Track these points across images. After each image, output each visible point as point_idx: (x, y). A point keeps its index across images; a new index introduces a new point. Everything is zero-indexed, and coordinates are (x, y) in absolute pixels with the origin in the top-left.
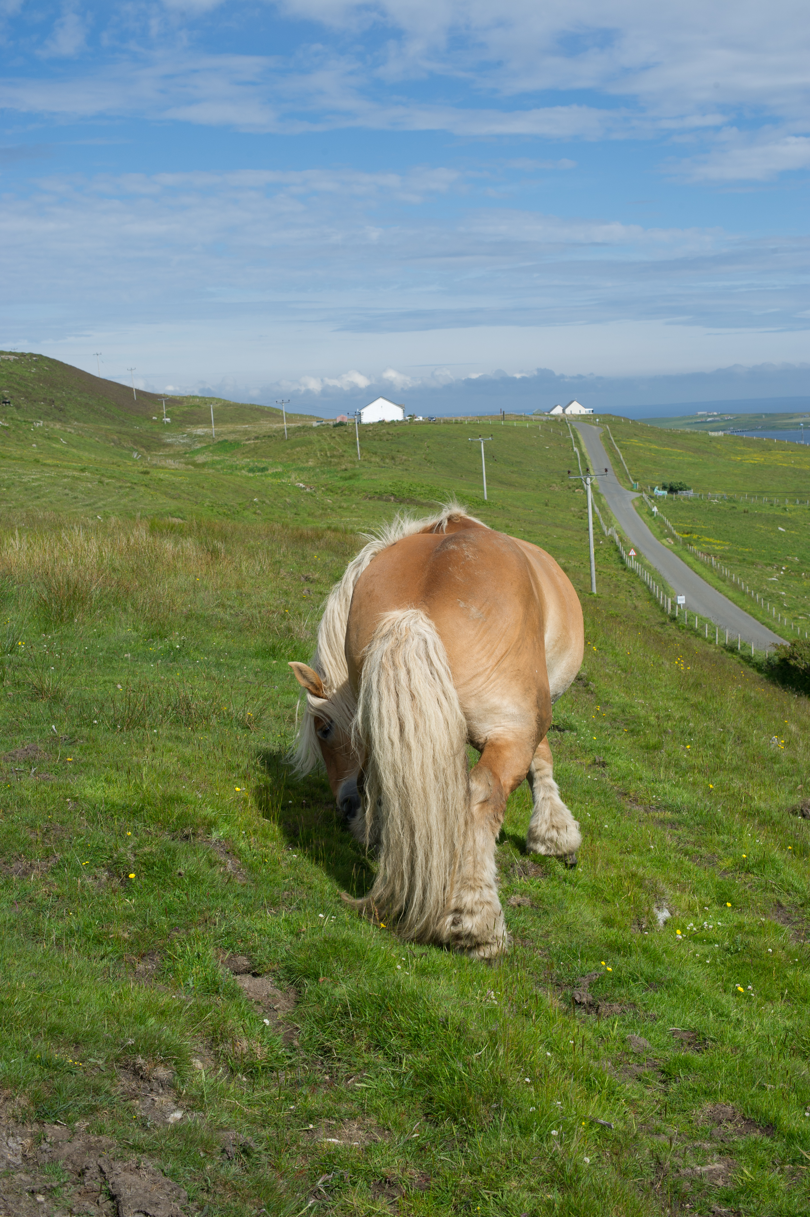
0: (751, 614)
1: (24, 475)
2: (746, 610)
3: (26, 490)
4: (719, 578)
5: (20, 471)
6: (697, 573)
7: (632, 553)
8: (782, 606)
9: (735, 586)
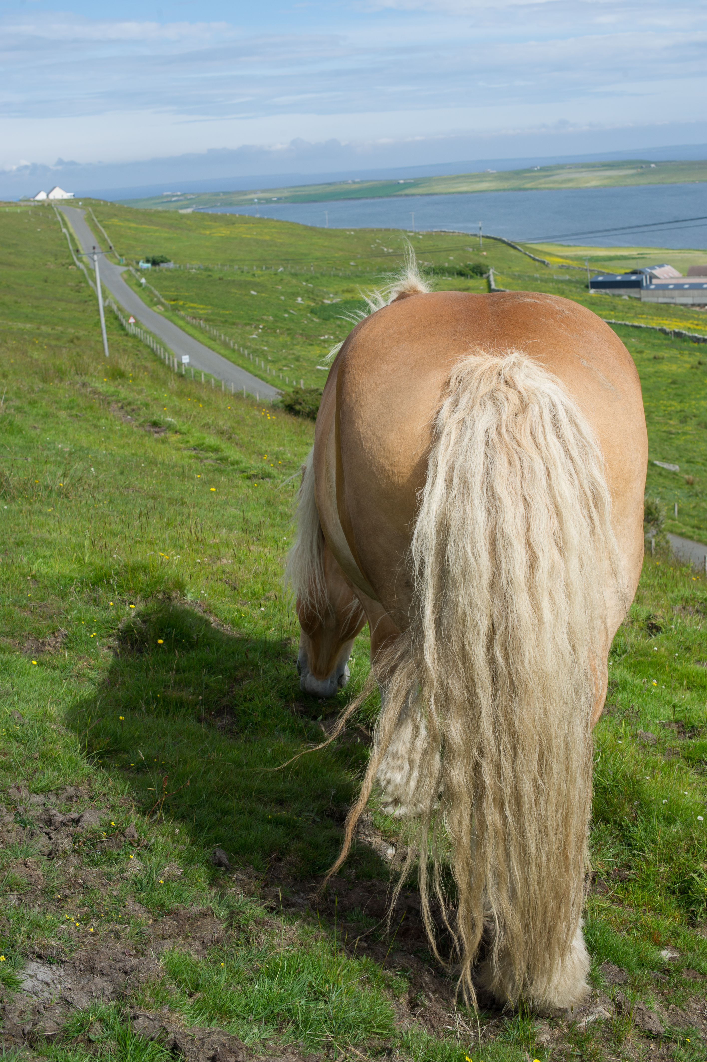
0: (243, 368)
7: (132, 320)
8: (267, 359)
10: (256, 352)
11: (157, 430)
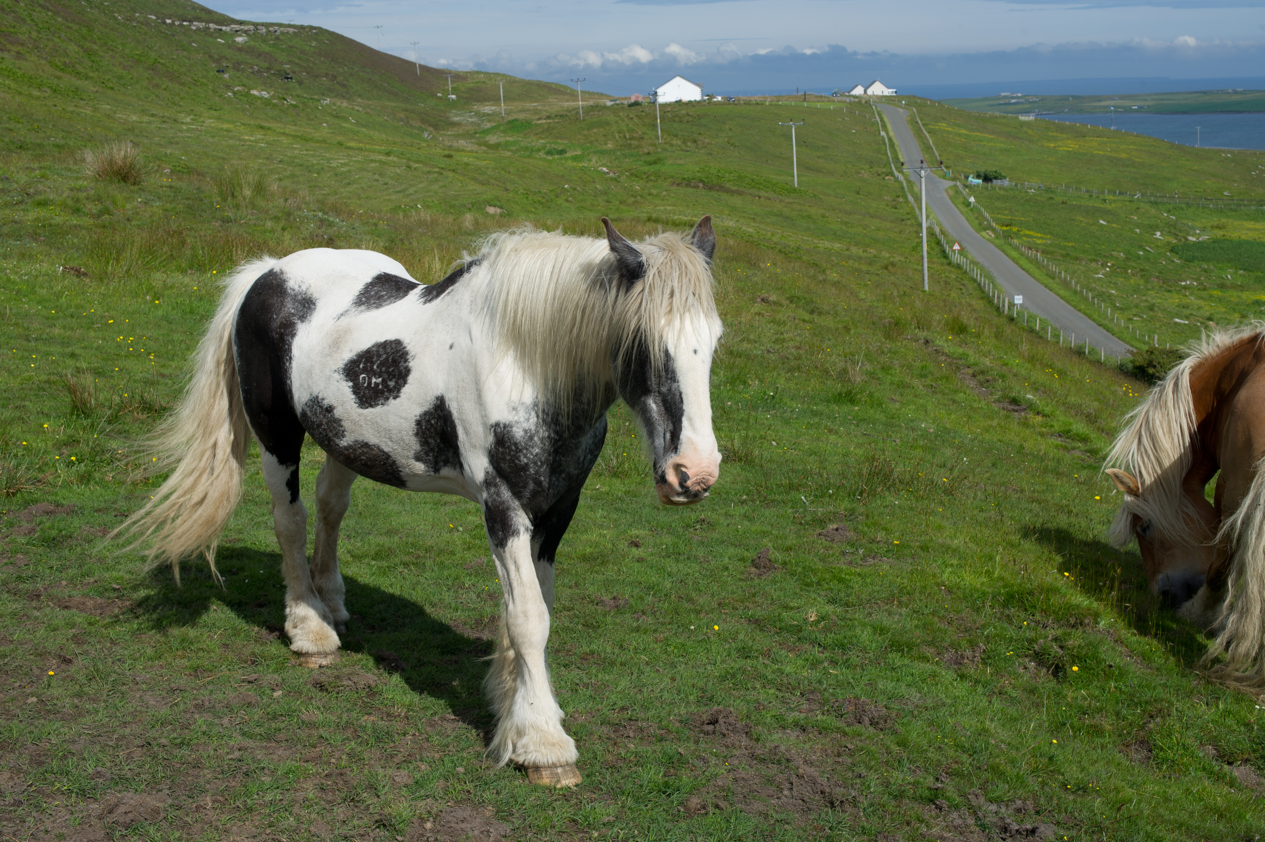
0: (1085, 314)
1: (332, 159)
2: (1080, 311)
3: (336, 175)
4: (1047, 275)
5: (328, 155)
6: (1023, 269)
7: (956, 247)
8: (1115, 306)
9: (1066, 284)
10: (1102, 296)
11: (1016, 408)
